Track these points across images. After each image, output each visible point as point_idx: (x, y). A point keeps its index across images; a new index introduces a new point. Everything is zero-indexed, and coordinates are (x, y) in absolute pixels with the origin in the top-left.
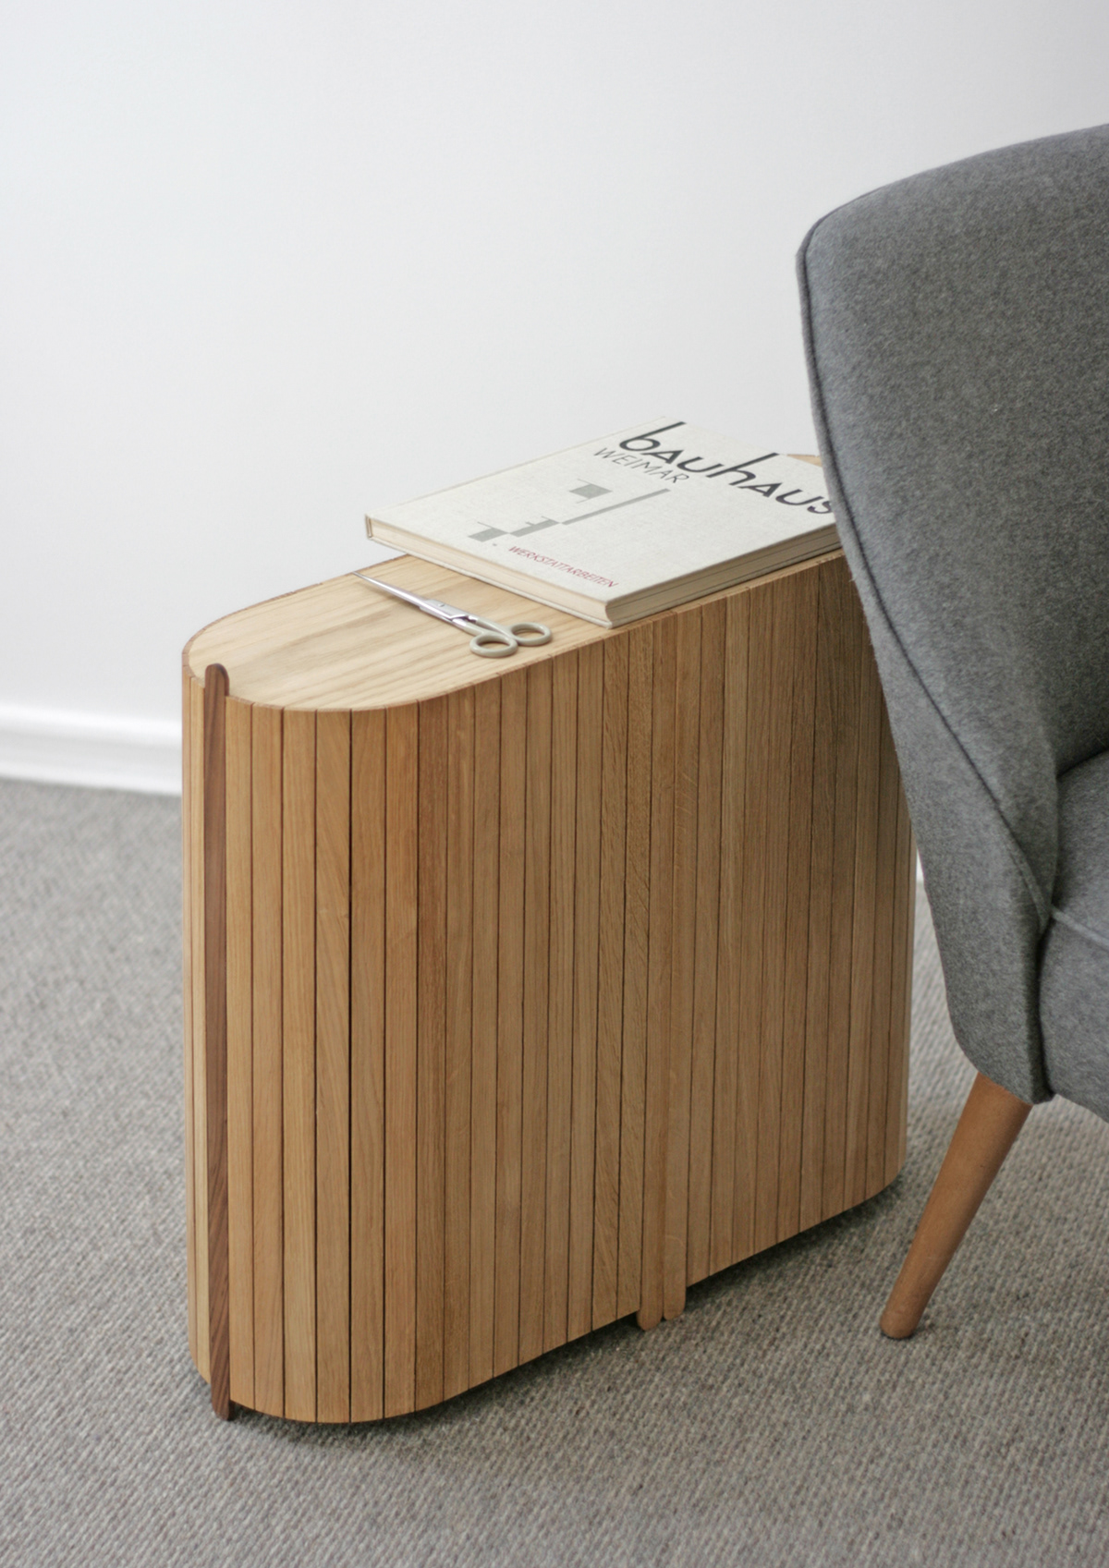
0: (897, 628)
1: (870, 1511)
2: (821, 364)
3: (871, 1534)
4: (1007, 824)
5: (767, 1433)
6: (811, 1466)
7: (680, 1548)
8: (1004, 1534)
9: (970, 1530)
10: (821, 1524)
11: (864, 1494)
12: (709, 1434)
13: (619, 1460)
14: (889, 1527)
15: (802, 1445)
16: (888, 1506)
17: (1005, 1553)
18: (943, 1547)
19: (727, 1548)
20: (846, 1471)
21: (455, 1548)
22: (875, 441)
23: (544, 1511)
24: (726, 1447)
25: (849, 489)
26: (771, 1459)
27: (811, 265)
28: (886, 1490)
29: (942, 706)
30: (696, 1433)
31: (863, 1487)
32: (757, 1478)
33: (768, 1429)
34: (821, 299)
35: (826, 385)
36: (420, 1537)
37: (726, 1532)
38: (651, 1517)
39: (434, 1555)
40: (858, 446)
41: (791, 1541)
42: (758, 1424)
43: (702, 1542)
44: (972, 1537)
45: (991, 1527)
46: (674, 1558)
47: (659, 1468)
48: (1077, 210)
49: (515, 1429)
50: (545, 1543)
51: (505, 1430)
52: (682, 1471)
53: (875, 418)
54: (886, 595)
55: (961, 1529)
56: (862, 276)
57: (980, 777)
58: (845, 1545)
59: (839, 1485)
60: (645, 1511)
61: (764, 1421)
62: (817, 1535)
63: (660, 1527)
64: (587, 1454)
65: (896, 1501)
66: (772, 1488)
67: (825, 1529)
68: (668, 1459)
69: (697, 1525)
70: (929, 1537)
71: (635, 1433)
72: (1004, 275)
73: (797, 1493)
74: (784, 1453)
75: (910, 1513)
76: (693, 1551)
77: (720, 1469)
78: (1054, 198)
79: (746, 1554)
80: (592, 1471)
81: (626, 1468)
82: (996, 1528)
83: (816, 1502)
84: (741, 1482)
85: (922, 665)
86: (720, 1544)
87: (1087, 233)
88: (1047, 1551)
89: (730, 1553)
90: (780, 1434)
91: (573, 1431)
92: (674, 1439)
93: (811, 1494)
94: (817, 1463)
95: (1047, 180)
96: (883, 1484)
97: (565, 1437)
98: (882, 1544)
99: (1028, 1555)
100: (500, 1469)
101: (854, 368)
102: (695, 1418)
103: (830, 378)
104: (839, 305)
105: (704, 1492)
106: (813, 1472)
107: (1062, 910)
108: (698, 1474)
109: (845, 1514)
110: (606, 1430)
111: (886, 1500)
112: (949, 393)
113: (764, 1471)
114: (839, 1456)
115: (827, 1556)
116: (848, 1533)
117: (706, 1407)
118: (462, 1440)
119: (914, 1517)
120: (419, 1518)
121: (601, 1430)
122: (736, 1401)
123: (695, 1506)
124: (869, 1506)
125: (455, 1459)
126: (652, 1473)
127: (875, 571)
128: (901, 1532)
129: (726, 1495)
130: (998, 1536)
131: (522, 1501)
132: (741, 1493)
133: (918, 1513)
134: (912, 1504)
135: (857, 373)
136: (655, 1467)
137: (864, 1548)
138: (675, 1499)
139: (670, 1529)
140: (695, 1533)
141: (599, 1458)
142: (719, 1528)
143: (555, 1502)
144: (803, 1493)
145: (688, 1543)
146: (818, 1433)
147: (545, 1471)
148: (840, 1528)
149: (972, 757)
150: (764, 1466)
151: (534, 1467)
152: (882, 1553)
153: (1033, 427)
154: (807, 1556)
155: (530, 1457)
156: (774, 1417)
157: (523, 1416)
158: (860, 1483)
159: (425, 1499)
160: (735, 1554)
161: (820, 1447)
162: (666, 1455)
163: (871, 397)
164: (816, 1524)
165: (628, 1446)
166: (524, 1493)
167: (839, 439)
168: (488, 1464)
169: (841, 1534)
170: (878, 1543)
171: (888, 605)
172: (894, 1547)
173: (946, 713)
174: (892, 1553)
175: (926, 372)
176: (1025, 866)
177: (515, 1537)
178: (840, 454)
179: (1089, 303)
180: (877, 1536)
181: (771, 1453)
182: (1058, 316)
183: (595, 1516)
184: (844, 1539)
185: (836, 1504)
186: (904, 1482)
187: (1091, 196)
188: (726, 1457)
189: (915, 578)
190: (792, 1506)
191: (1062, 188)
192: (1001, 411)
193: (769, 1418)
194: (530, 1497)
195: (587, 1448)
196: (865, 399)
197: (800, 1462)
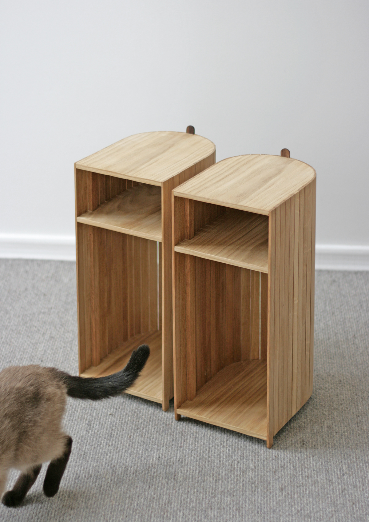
1: (233, 455)
3: (236, 462)
5: (192, 436)
6: (209, 444)
7: (179, 474)
8: (275, 456)
9: (265, 457)
10: (220, 461)
11: (229, 450)
12: (174, 439)
13: (149, 450)
14: (241, 459)
15: (204, 438)
16: (237, 453)
17: (278, 462)
18: (259, 463)
19: (194, 472)
20: (221, 444)
21: (108, 484)
23: (132, 469)
24: (181, 442)
26: (196, 443)
28: (235, 448)
30: (170, 439)
31: (228, 448)
32: (195, 450)
33: (192, 435)
36: (96, 482)
37: (192, 467)
38: (166, 466)
39: (103, 487)
41: (213, 467)
42: (188, 434)
43: (186, 471)
44: (266, 458)
45: (271, 455)
46: (179, 477)
47: (163, 451)
49: (112, 445)
50: (136, 478)
51: (109, 446)
52: (171, 451)
55: (262, 457)
58: (230, 466)
59: (220, 448)
60: (164, 464)
61: (189, 432)
62: (220, 465)
63: (171, 469)
64: (138, 449)
65: (239, 451)
66: (200, 452)
67: (221, 462)
68: (164, 448)
69: (182, 467)
70: (254, 460)
71: (151, 441)
73: (209, 453)
74: (199, 441)
75: (245, 454)
76: (184, 474)
77: (182, 449)
79: (200, 473)
80: (142, 454)
81: (152, 452)
82: (272, 455)
83: (215, 455)
84: (190, 452)
86: (192, 471)
88: (290, 460)
89: (196, 473)
90: (196, 436)
91: (131, 443)
92: (164, 441)
93: (213, 452)
94: (211, 443)
96: (233, 447)
97: (129, 445)
98: (241, 464)
99: (285, 462)
100: (112, 458)
102: (168, 434)
105: (180, 456)
106: (211, 446)
108: (176, 451)
109: (226, 457)
110: (141, 441)
111: (236, 451)
113: (196, 447)
114: (217, 440)
115: (226, 470)
116: (229, 463)
117: (170, 431)
118: (97, 450)
119: (247, 455)
120: (93, 476)
121: (140, 441)
122: (178, 428)
123: (179, 461)
124: (232, 453)
125: (96, 456)
126: (161, 453)
128: (245, 460)
129: (187, 456)
130: (274, 457)
131: (124, 467)
132: (192, 455)
133: (247, 454)
134: (245, 451)
136: (161, 450)
137: (236, 466)
138: (172, 460)
139: (174, 469)
140: (182, 469)
141: (143, 450)
142: (189, 466)
143: (134, 465)
144: (210, 452)
145: (181, 472)
146: (207, 434)
147: (127, 456)
148: (226, 461)
150: (195, 446)
151: (123, 456)
152: (242, 467)
154: (220, 471)
155: (120, 453)
156: (192, 431)
157: (113, 440)
158: (227, 447)
159: (92, 470)
160: (197, 473)
161: (210, 439)
162: (163, 446)
164: (218, 461)
165: (150, 445)
166: (123, 464)
168: (108, 457)
169: (227, 463)
170: (239, 464)
172: (244, 465)
174: (245, 467)
177: (126, 478)
180: (238, 462)
181: (196, 442)
183: (149, 468)
184: (229, 465)
185: (222, 455)
186: (239, 445)
188: (182, 445)
190: (209, 457)
193: (190, 432)
194: (126, 465)
195: (138, 448)
197: (206, 444)
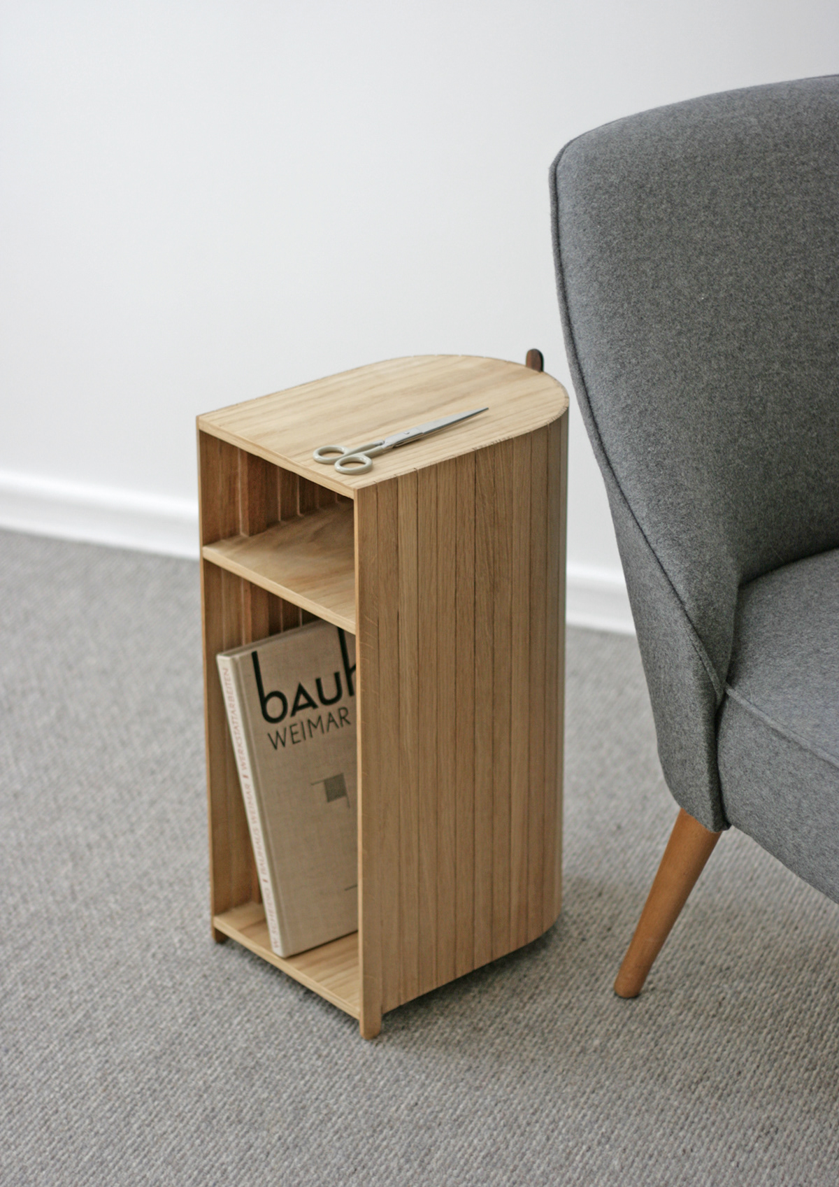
0: (613, 465)
1: (587, 1129)
2: (564, 256)
3: (584, 1147)
4: (690, 621)
5: (517, 1067)
6: (547, 1093)
7: (439, 1153)
8: (684, 1151)
9: (660, 1147)
10: (548, 1139)
11: (585, 1115)
12: (474, 1066)
13: (403, 1083)
14: (599, 1143)
15: (543, 1077)
16: (601, 1127)
17: (683, 1166)
18: (637, 1159)
19: (475, 1154)
20: (573, 1099)
21: (269, 1146)
22: (602, 318)
23: (340, 1120)
24: (485, 1077)
25: (581, 354)
26: (518, 1086)
27: (560, 177)
28: (601, 1114)
29: (644, 527)
30: (464, 1065)
31: (584, 1111)
32: (505, 1102)
33: (519, 1063)
34: (566, 204)
35: (567, 273)
36: (243, 1136)
37: (476, 1141)
38: (421, 1128)
39: (252, 1151)
40: (589, 321)
41: (523, 1150)
42: (512, 1059)
43: (457, 1149)
44: (660, 1153)
45: (676, 1145)
46: (434, 1160)
47: (432, 1091)
48: (776, 145)
49: (327, 1056)
50: (338, 1145)
51: (320, 1056)
52: (449, 1093)
53: (603, 300)
54: (605, 439)
55: (652, 1146)
56: (598, 188)
57: (670, 583)
58: (564, 1155)
59: (567, 1109)
60: (417, 1122)
61: (517, 1057)
62: (543, 1147)
63: (427, 1136)
64: (379, 1077)
65: (607, 1123)
66: (515, 1109)
67: (550, 1142)
68: (440, 1084)
69: (455, 1136)
70: (627, 1151)
71: (418, 1063)
72: (714, 193)
73: (533, 1114)
74: (528, 1082)
75: (616, 1132)
76: (449, 1155)
77: (478, 1093)
78: (758, 135)
79: (488, 1159)
80: (381, 1091)
81: (407, 1089)
82: (679, 1146)
83: (547, 1121)
84: (493, 1103)
85: (630, 494)
86: (470, 1151)
87: (783, 164)
88: (714, 1165)
89: (476, 1159)
90: (528, 1068)
91: (371, 1059)
92: (447, 1069)
93: (544, 1115)
94: (552, 1091)
95: (753, 120)
96: (599, 1109)
97: (364, 1064)
98: (592, 1156)
99: (700, 1168)
100: (311, 1087)
101: (589, 260)
102: (465, 1053)
103: (571, 267)
104: (580, 210)
105: (463, 1110)
106: (548, 1098)
107: (733, 688)
108: (461, 1096)
109: (568, 1132)
110: (396, 1059)
111: (600, 1122)
112: (665, 283)
113: (512, 1096)
114: (569, 1087)
115: (549, 1164)
116: (567, 1146)
117: (475, 1045)
118: (286, 1063)
119: (619, 1135)
120: (244, 1121)
121: (393, 1059)
122: (498, 1041)
123: (455, 1120)
124: (586, 1126)
125: (278, 1077)
126: (426, 1094)
127: (598, 420)
128: (607, 1146)
129: (479, 1113)
130: (680, 1152)
131: (325, 1112)
132: (492, 1113)
133: (622, 1133)
134: (619, 1126)
135: (591, 264)
136: (429, 1089)
137: (578, 1158)
138: (441, 1115)
139: (433, 1138)
140: (453, 1142)
141: (388, 1081)
142: (471, 1138)
143: (350, 1113)
144: (538, 1114)
145: (446, 1149)
146: (556, 1068)
147: (346, 1089)
148: (562, 1142)
149: (665, 568)
150: (512, 1092)
151: (337, 1085)
152: (591, 1162)
153: (733, 313)
154: (534, 1162)
155: (335, 1078)
156: (525, 1054)
157: (334, 1046)
158: (582, 1108)
159: (251, 1107)
160: (480, 1159)
161: (556, 1079)
162: (439, 1080)
163: (601, 284)
164: (544, 1138)
165: (411, 1072)
166: (327, 1106)
167: (575, 315)
168: (302, 1082)
169: (562, 1147)
170: (589, 1154)
171: (607, 446)
172: (600, 1158)
173: (647, 533)
174: (598, 1162)
175: (646, 267)
176: (703, 654)
177: (315, 1140)
178: (575, 326)
179: (782, 218)
180: (589, 1149)
181: (518, 1082)
182: (757, 227)
183: (378, 1126)
184: (564, 1150)
185: (561, 1123)
186: (616, 1108)
187: (787, 134)
188: (484, 1084)
189: (628, 427)
190: (528, 1124)
191: (764, 127)
192: (707, 300)
193: (521, 1055)
194: (331, 1109)
195: (380, 1073)
196: (596, 285)
197: (538, 1091)
